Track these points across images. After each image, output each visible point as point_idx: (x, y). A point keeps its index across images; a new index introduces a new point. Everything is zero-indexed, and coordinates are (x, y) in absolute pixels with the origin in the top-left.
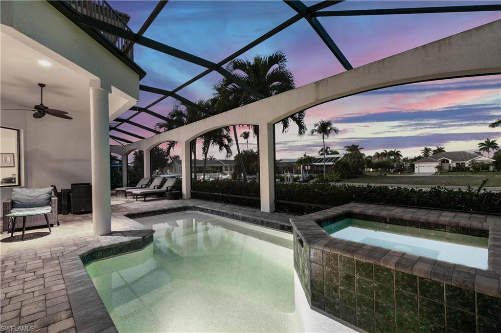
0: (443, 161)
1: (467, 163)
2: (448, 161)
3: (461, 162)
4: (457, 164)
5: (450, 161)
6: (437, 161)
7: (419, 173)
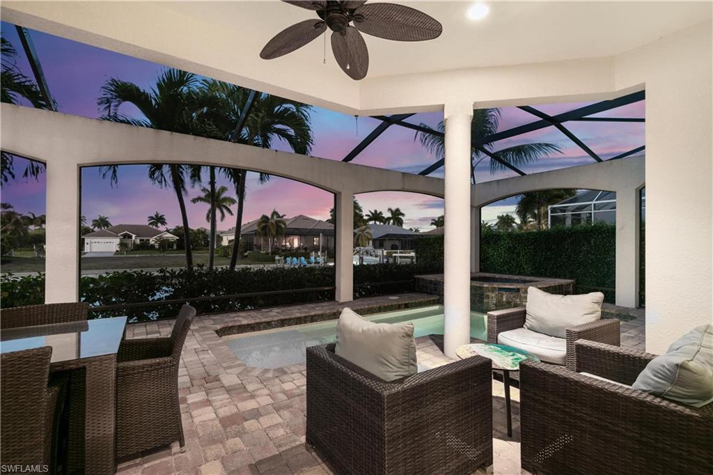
0: (125, 236)
1: (152, 241)
2: (131, 237)
3: (145, 238)
4: (141, 240)
5: (134, 236)
6: (117, 236)
7: (91, 252)
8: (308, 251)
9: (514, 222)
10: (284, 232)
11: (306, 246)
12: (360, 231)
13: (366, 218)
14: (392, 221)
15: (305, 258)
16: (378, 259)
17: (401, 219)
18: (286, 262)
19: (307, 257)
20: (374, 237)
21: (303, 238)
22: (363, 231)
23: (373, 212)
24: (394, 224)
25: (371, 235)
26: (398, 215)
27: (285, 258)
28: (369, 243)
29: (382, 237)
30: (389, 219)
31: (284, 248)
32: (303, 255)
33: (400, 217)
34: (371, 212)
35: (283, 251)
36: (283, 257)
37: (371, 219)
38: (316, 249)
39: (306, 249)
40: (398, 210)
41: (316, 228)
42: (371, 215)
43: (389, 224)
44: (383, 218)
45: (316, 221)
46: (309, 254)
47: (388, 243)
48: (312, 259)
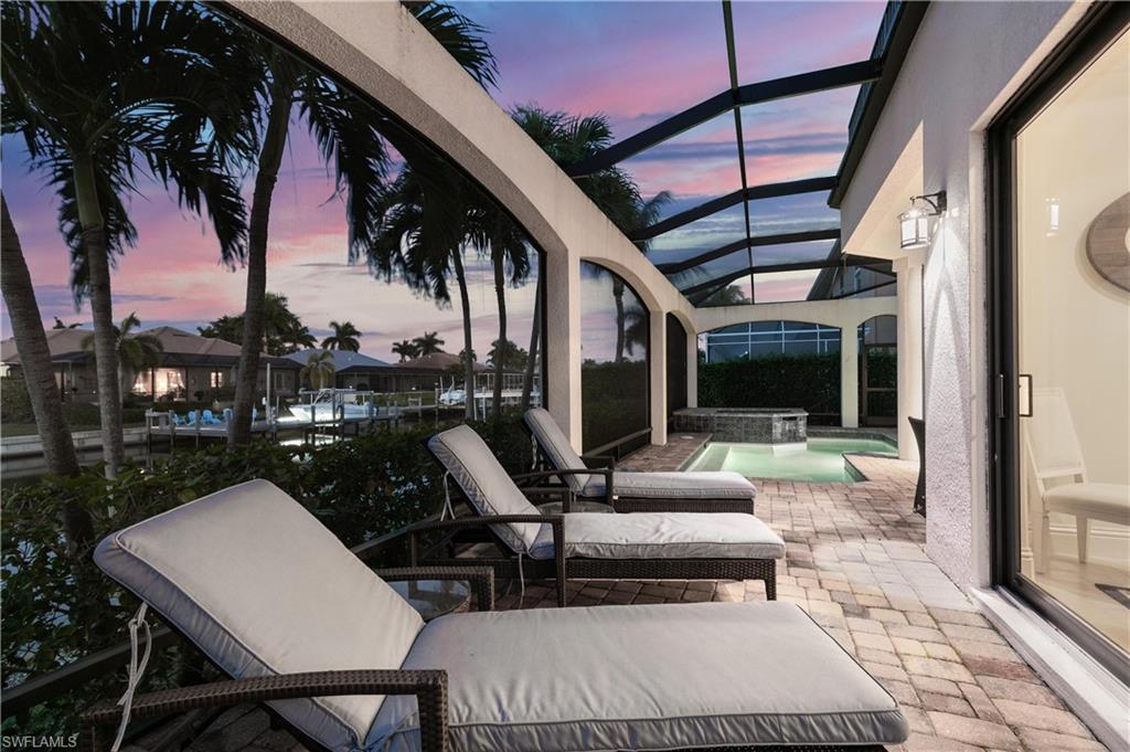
11: (195, 389)
14: (338, 345)
24: (343, 348)
26: (351, 334)
28: (328, 383)
30: (331, 340)
33: (352, 337)
40: (349, 326)
41: (214, 353)
45: (203, 340)
46: (211, 404)
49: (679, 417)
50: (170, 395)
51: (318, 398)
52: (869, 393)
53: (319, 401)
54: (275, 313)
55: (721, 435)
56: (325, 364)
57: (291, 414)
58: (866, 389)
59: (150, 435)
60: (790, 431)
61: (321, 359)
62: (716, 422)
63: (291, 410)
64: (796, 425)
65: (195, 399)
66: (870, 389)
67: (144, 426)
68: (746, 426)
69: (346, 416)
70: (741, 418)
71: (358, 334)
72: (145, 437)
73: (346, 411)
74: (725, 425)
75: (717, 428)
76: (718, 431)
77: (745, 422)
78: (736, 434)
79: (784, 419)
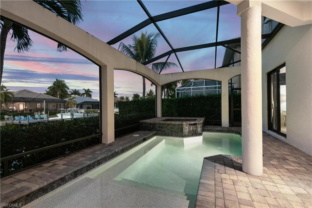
8: (32, 112)
9: (139, 97)
10: (12, 100)
11: (30, 109)
12: (69, 99)
13: (70, 93)
14: (85, 95)
15: (31, 116)
16: (82, 114)
17: (90, 94)
18: (14, 119)
19: (33, 115)
20: (78, 103)
21: (28, 104)
22: (71, 100)
23: (74, 90)
24: (87, 96)
25: (76, 102)
26: (89, 92)
27: (14, 117)
28: (75, 106)
29: (81, 103)
30: (84, 94)
31: (12, 110)
32: (29, 114)
33: (90, 93)
34: (72, 90)
35: (11, 112)
36: (12, 116)
37: (72, 94)
38: (41, 110)
39: (30, 110)
40: (88, 90)
41: (37, 98)
42: (72, 92)
43: (84, 96)
44: (80, 93)
45: (37, 93)
46: (34, 113)
47: (86, 106)
48: (36, 116)
49: (142, 123)
50: (23, 111)
51: (67, 111)
52: (234, 111)
53: (67, 112)
54: (61, 86)
55: (160, 132)
56: (74, 101)
57: (58, 117)
58: (233, 109)
59: (7, 124)
60: (193, 130)
61: (72, 99)
62: (158, 126)
63: (57, 115)
64: (196, 127)
65: (29, 112)
66: (235, 109)
67: (4, 121)
68: (171, 128)
69: (74, 117)
70: (169, 124)
71: (92, 92)
72: (5, 125)
73: (74, 115)
74: (162, 127)
75: (158, 129)
76: (159, 130)
77: (170, 126)
78: (167, 132)
79: (190, 125)
